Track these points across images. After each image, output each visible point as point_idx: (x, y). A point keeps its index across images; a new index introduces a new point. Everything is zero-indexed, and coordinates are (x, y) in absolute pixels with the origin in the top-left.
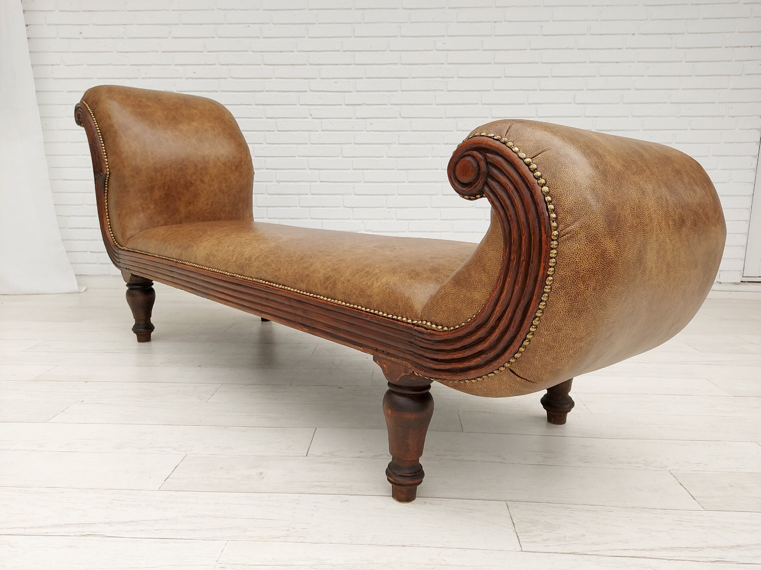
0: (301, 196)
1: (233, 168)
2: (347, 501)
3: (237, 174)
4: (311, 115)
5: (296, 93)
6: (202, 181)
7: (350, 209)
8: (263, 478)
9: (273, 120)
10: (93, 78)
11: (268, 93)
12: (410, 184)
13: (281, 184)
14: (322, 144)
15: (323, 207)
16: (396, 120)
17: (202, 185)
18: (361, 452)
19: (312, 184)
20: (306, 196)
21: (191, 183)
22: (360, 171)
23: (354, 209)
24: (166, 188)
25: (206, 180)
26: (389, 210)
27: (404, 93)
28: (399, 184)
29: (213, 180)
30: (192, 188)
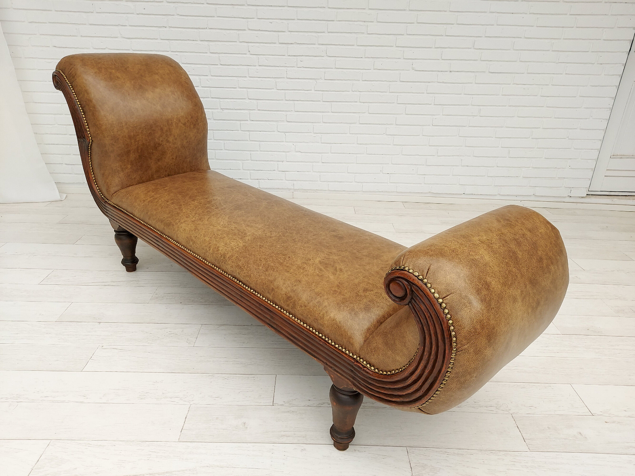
0: (242, 122)
1: (192, 126)
2: (305, 449)
3: (195, 131)
4: (249, 51)
5: (235, 31)
6: (168, 141)
7: (283, 133)
8: (247, 428)
9: (216, 55)
10: (51, 11)
11: (212, 30)
12: (333, 114)
13: (225, 111)
14: (259, 77)
15: (260, 131)
16: (323, 58)
17: (168, 144)
18: (309, 400)
19: (251, 112)
20: (246, 122)
21: (159, 144)
22: (292, 102)
23: (286, 134)
24: (140, 151)
25: (171, 139)
26: (315, 135)
27: (330, 34)
28: (324, 114)
29: (176, 139)
30: (160, 148)
